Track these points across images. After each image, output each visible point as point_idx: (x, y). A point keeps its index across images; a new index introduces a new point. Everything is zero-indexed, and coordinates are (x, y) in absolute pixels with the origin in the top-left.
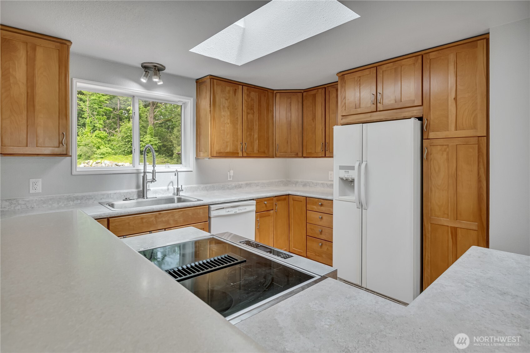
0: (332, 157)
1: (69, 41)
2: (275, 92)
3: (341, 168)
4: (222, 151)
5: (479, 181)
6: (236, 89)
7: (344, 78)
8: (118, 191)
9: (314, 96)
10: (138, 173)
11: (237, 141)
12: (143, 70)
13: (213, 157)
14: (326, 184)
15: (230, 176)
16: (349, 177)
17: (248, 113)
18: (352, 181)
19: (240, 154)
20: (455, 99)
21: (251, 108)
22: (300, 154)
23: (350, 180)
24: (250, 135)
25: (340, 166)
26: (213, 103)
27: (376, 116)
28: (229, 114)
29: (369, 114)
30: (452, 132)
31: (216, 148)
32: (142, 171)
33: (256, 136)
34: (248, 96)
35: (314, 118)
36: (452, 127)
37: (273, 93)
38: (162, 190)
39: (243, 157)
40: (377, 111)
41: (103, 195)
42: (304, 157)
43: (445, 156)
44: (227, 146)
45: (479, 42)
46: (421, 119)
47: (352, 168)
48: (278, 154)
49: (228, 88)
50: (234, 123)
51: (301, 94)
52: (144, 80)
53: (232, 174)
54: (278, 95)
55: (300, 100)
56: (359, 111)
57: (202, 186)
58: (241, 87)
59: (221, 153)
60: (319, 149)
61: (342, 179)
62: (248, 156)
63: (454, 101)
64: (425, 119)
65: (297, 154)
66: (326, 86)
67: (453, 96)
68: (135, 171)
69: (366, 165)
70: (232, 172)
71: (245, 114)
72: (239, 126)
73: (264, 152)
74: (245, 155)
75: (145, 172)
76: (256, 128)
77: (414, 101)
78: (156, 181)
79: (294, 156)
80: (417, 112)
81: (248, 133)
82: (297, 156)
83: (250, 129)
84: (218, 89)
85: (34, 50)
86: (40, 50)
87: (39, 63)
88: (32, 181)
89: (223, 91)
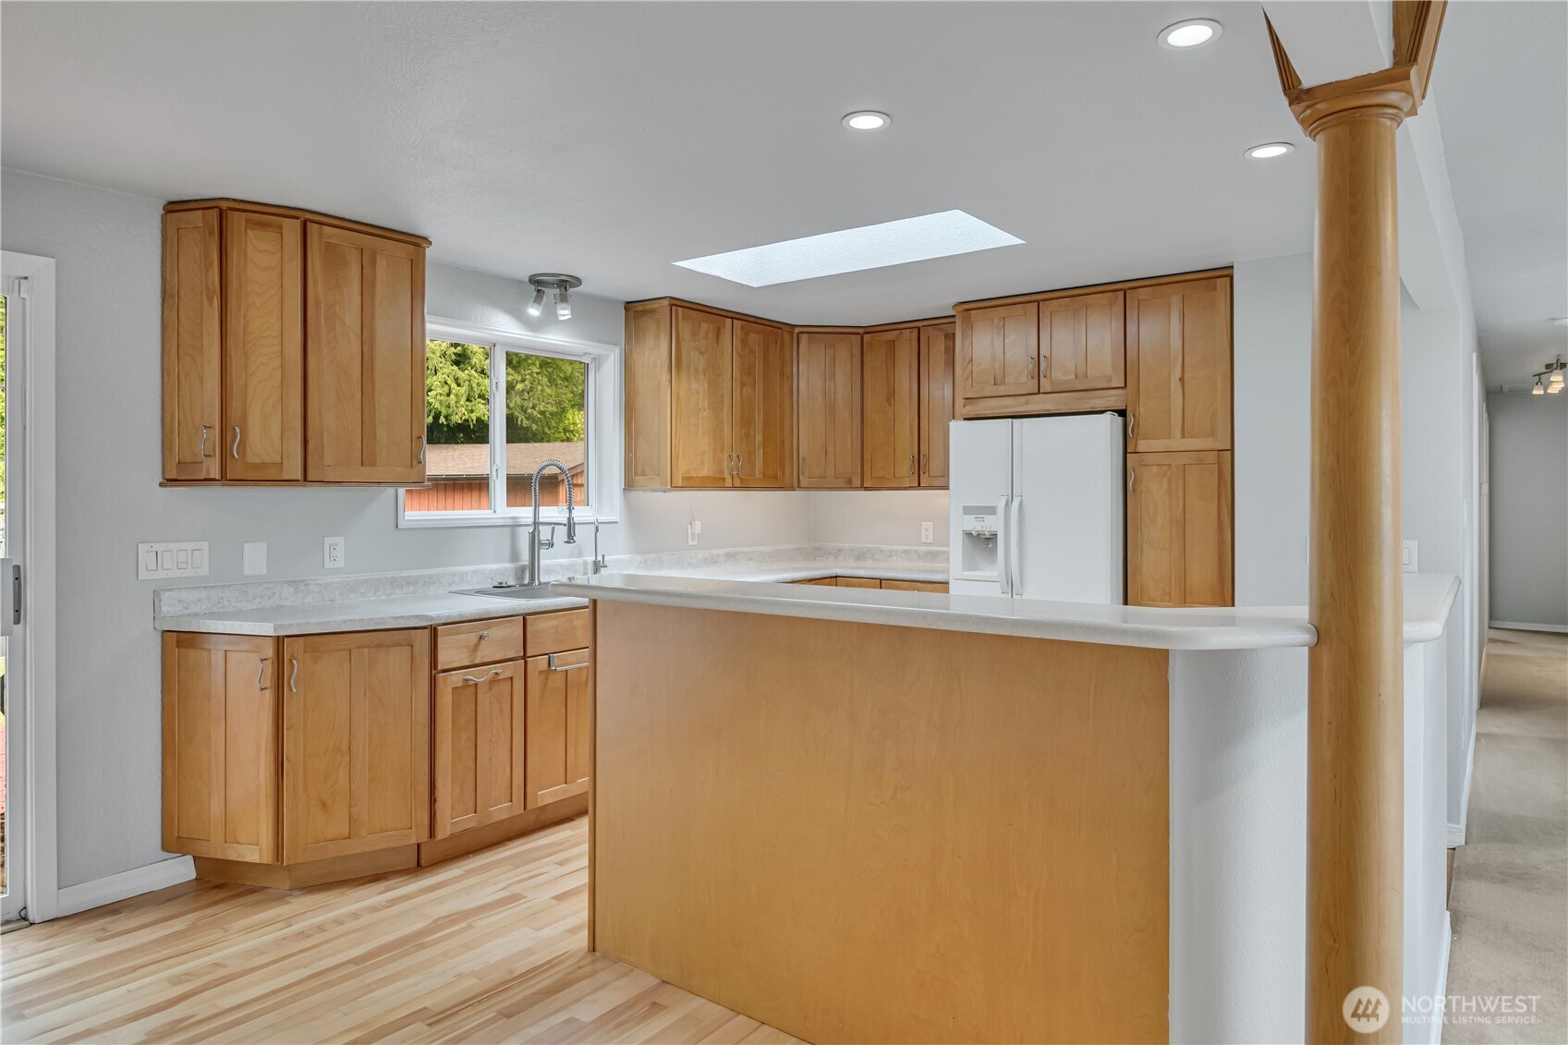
0: (946, 487)
1: (425, 239)
2: (797, 330)
3: (968, 510)
4: (693, 474)
5: (1221, 530)
6: (719, 328)
7: (969, 317)
8: (480, 567)
9: (892, 345)
11: (722, 451)
12: (533, 287)
13: (674, 487)
14: (916, 551)
15: (694, 535)
16: (984, 529)
17: (743, 384)
18: (992, 538)
19: (728, 483)
20: (1182, 379)
21: (748, 371)
22: (857, 482)
23: (987, 535)
24: (747, 435)
25: (964, 507)
26: (677, 364)
27: (1037, 404)
28: (706, 386)
29: (1023, 399)
30: (1177, 442)
31: (683, 468)
32: (531, 521)
33: (759, 438)
34: (744, 342)
35: (891, 396)
36: (1177, 430)
37: (792, 333)
38: (561, 565)
39: (733, 488)
40: (1038, 393)
41: (454, 575)
42: (867, 489)
43: (1165, 485)
44: (703, 463)
45: (1219, 280)
46: (1122, 413)
47: (991, 510)
48: (804, 482)
49: (704, 326)
50: (716, 407)
51: (859, 337)
52: (534, 312)
53: (698, 530)
54: (804, 338)
55: (857, 352)
56: (1002, 390)
57: (638, 558)
58: (729, 321)
59: (690, 478)
60: (905, 467)
61: (969, 535)
62: (745, 487)
63: (1179, 383)
64: (1130, 415)
65: (850, 481)
66: (920, 324)
67: (1178, 375)
68: (509, 522)
69: (1021, 504)
70: (698, 524)
71: (737, 385)
72: (725, 415)
73: (775, 477)
74: (737, 483)
75: (536, 524)
76: (759, 418)
77: (1110, 379)
78: (574, 542)
79: (841, 485)
80: (1115, 399)
81: (743, 431)
82: (849, 486)
83: (747, 421)
84: (686, 329)
85: (373, 262)
86: (382, 264)
87: (381, 290)
88: (328, 541)
89: (695, 334)
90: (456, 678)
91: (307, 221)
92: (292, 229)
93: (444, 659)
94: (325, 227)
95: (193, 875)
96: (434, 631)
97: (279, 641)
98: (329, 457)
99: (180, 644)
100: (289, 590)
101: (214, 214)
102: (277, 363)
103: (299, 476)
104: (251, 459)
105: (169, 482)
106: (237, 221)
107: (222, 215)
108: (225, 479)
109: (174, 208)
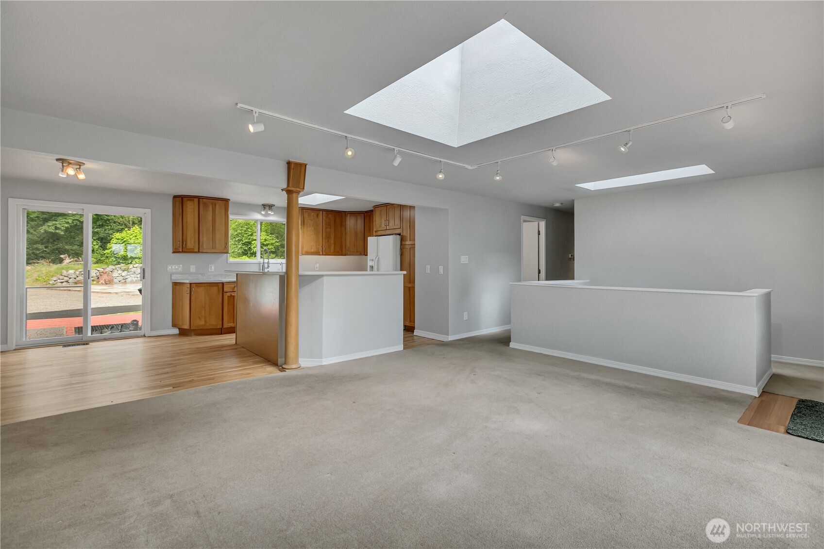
1: (229, 200)
2: (347, 213)
4: (309, 251)
6: (318, 214)
7: (374, 210)
9: (370, 216)
10: (260, 264)
11: (319, 245)
12: (262, 207)
13: (303, 254)
15: (317, 268)
17: (326, 228)
18: (373, 267)
19: (322, 253)
21: (328, 225)
25: (369, 259)
26: (304, 223)
27: (387, 233)
28: (313, 229)
29: (385, 231)
30: (409, 242)
31: (305, 249)
32: (262, 262)
33: (332, 242)
34: (327, 217)
35: (370, 230)
36: (409, 239)
37: (345, 213)
39: (323, 255)
40: (387, 230)
43: (407, 253)
44: (312, 248)
46: (400, 235)
47: (373, 260)
48: (349, 253)
49: (312, 214)
50: (316, 234)
51: (363, 214)
52: (263, 213)
54: (349, 215)
55: (363, 218)
56: (380, 229)
58: (322, 212)
62: (327, 254)
63: (409, 227)
65: (361, 253)
67: (409, 225)
68: (258, 262)
69: (378, 258)
70: (318, 265)
71: (324, 228)
72: (320, 236)
73: (339, 252)
74: (324, 253)
75: (264, 263)
76: (332, 237)
77: (398, 226)
79: (359, 254)
80: (399, 231)
81: (327, 240)
83: (328, 238)
84: (306, 215)
85: (215, 206)
86: (217, 206)
87: (217, 211)
88: (210, 265)
89: (309, 216)
90: (229, 294)
91: (199, 198)
92: (196, 200)
93: (225, 290)
94: (204, 200)
95: (178, 333)
96: (223, 284)
97: (191, 284)
98: (205, 247)
99: (175, 285)
100: (200, 275)
101: (181, 198)
102: (193, 228)
103: (197, 251)
104: (188, 247)
105: (174, 252)
106: (185, 199)
107: (182, 198)
108: (183, 252)
109: (175, 197)
